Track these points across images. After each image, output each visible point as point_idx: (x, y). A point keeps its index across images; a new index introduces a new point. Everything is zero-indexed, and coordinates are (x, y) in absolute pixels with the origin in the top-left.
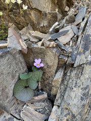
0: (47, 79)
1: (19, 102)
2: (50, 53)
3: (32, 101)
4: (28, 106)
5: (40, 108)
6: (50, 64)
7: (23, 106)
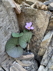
0: (35, 42)
1: (10, 58)
2: (42, 15)
3: (21, 58)
4: (17, 62)
5: (27, 65)
6: (40, 27)
7: (13, 62)
